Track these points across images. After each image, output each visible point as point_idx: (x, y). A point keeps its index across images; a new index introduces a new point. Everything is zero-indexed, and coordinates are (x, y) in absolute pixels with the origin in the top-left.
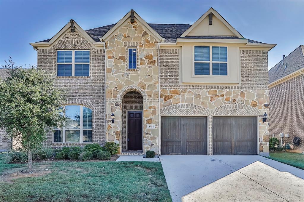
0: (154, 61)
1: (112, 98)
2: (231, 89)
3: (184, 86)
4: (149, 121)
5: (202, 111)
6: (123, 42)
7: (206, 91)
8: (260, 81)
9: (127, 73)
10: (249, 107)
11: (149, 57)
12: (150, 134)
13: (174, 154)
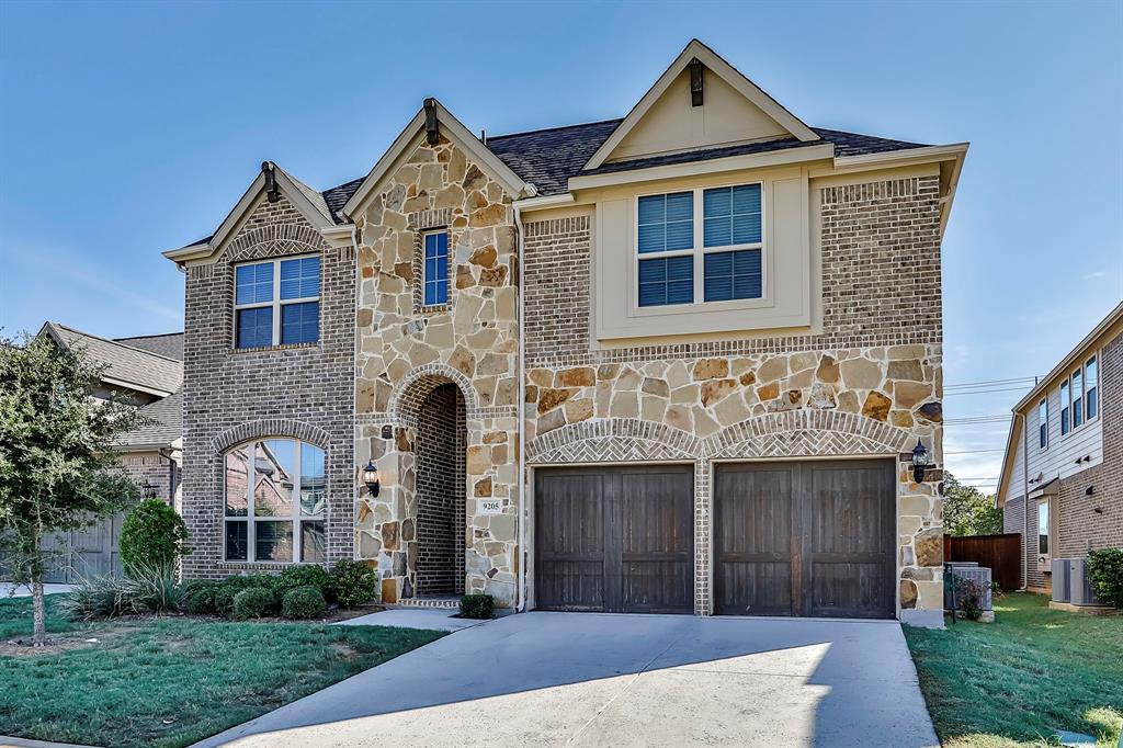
0: (502, 271)
1: (375, 413)
2: (783, 350)
3: (609, 353)
4: (484, 488)
5: (671, 442)
6: (407, 215)
7: (686, 365)
8: (903, 306)
9: (417, 322)
10: (856, 419)
11: (485, 258)
12: (487, 535)
13: (578, 607)
